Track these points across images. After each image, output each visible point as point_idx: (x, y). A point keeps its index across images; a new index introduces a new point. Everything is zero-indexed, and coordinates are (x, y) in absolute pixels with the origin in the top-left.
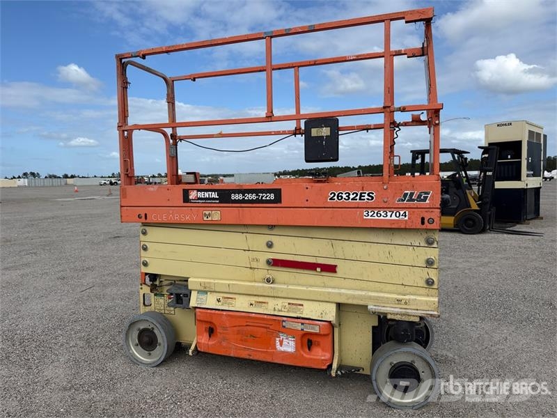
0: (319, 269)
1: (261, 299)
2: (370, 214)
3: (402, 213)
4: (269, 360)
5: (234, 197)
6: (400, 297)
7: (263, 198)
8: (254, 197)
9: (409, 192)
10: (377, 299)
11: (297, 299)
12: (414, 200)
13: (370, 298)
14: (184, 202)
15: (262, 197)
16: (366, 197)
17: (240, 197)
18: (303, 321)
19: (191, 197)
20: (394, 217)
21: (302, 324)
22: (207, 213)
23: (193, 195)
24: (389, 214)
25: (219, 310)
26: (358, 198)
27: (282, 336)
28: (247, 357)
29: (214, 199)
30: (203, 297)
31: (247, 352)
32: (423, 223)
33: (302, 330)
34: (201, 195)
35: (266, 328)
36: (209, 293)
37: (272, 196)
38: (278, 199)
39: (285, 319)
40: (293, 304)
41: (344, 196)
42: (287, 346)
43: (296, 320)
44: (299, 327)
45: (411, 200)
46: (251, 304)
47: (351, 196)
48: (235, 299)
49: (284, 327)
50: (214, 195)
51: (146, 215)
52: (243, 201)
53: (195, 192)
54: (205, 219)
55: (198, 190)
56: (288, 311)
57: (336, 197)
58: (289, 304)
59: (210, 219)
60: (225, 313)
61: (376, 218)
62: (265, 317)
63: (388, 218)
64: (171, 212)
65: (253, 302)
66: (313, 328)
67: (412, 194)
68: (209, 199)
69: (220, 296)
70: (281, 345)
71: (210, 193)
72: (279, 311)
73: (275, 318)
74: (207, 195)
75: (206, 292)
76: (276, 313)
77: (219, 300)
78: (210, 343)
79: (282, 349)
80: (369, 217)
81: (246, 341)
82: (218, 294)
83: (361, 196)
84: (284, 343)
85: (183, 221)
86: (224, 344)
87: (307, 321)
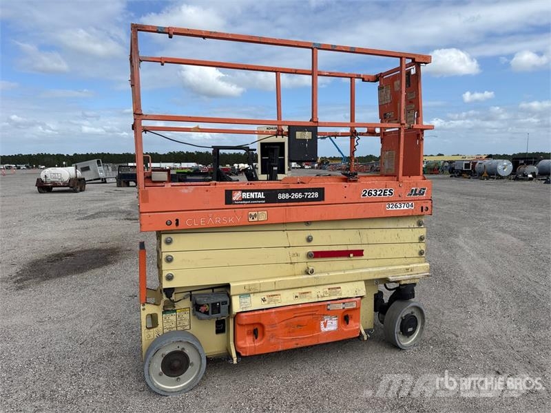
0: (351, 255)
1: (304, 290)
2: (391, 206)
3: (410, 204)
4: (315, 342)
5: (280, 196)
6: (408, 267)
7: (309, 197)
8: (300, 196)
9: (414, 188)
10: (394, 271)
11: (335, 283)
12: (417, 195)
13: (390, 271)
14: (226, 204)
15: (308, 195)
16: (388, 193)
17: (287, 196)
18: (343, 301)
19: (234, 199)
20: (405, 208)
21: (344, 303)
22: (253, 214)
23: (236, 196)
24: (403, 205)
25: (267, 309)
26: (382, 194)
27: (326, 319)
28: (295, 346)
29: (260, 199)
30: (247, 300)
31: (294, 342)
32: (422, 211)
33: (344, 308)
34: (245, 195)
35: (313, 315)
36: (252, 295)
37: (316, 195)
38: (321, 198)
39: (329, 303)
40: (332, 289)
41: (373, 193)
42: (331, 325)
43: (338, 301)
44: (341, 306)
45: (415, 194)
46: (296, 297)
47: (378, 193)
48: (279, 295)
49: (329, 310)
50: (261, 195)
51: (177, 220)
52: (290, 200)
53: (240, 192)
54: (251, 220)
55: (243, 191)
56: (330, 295)
57: (367, 194)
58: (329, 289)
59: (256, 219)
60: (273, 310)
61: (395, 209)
62: (312, 305)
63: (402, 208)
64: (210, 215)
65: (298, 295)
66: (352, 305)
67: (416, 190)
68: (255, 199)
69: (264, 295)
70: (325, 327)
71: (256, 193)
72: (322, 297)
73: (320, 304)
74: (252, 195)
75: (248, 295)
76: (320, 300)
77: (264, 300)
78: (257, 344)
79: (326, 330)
80: (390, 209)
81: (293, 332)
82: (261, 294)
83: (385, 192)
84: (328, 324)
85: (225, 224)
86: (273, 341)
87: (347, 300)
